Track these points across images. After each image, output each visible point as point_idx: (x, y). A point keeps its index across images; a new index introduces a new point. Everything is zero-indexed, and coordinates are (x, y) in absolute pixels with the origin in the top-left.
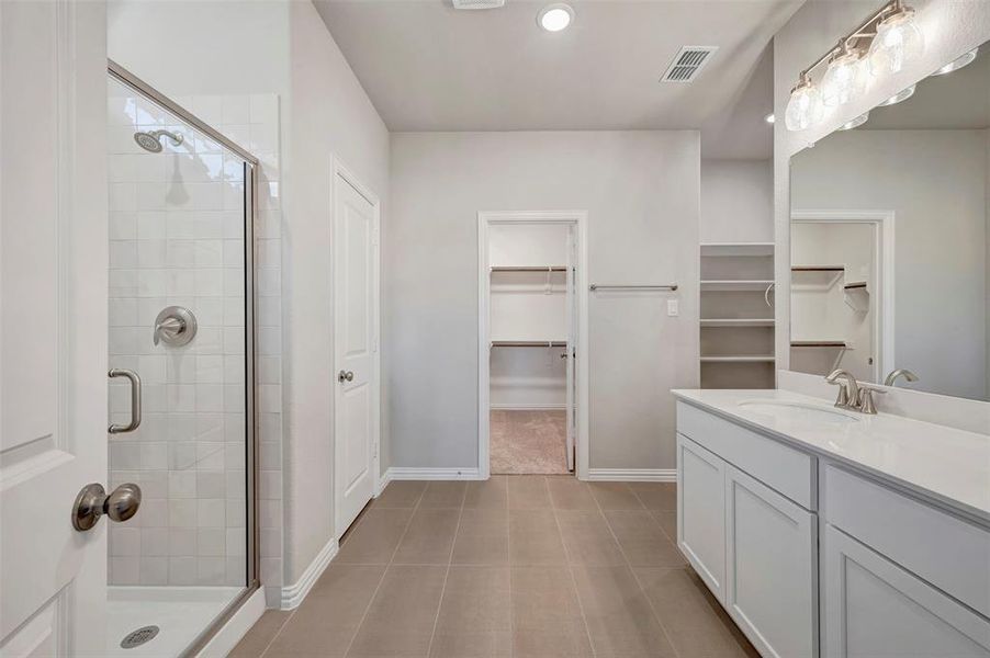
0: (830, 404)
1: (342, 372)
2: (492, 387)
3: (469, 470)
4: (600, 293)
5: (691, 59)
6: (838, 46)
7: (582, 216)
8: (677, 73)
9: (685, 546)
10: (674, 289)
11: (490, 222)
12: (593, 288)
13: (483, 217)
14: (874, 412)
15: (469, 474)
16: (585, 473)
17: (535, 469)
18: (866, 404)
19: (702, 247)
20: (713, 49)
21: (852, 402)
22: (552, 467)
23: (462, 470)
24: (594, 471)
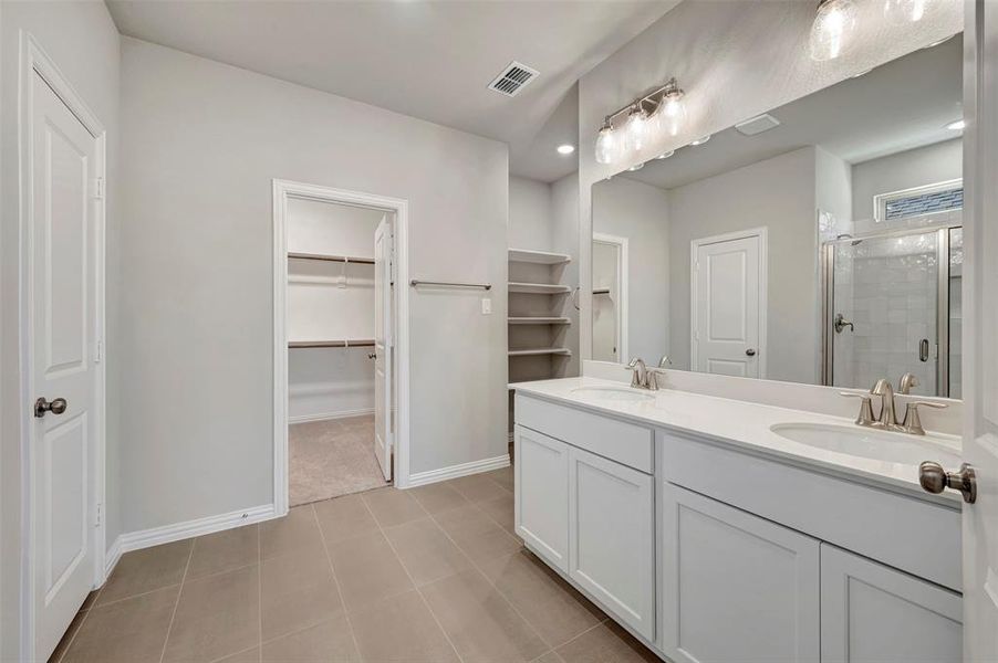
0: (627, 385)
1: (42, 400)
2: (292, 397)
3: (261, 509)
4: (420, 290)
5: (516, 74)
6: (634, 103)
7: (403, 206)
8: (505, 85)
9: (524, 529)
10: (488, 288)
11: (291, 195)
12: (414, 284)
13: (281, 187)
14: (657, 389)
15: (260, 514)
16: (408, 479)
17: (346, 488)
18: (652, 384)
19: (510, 252)
20: (535, 73)
21: (643, 382)
22: (365, 482)
23: (249, 511)
24: (413, 477)
